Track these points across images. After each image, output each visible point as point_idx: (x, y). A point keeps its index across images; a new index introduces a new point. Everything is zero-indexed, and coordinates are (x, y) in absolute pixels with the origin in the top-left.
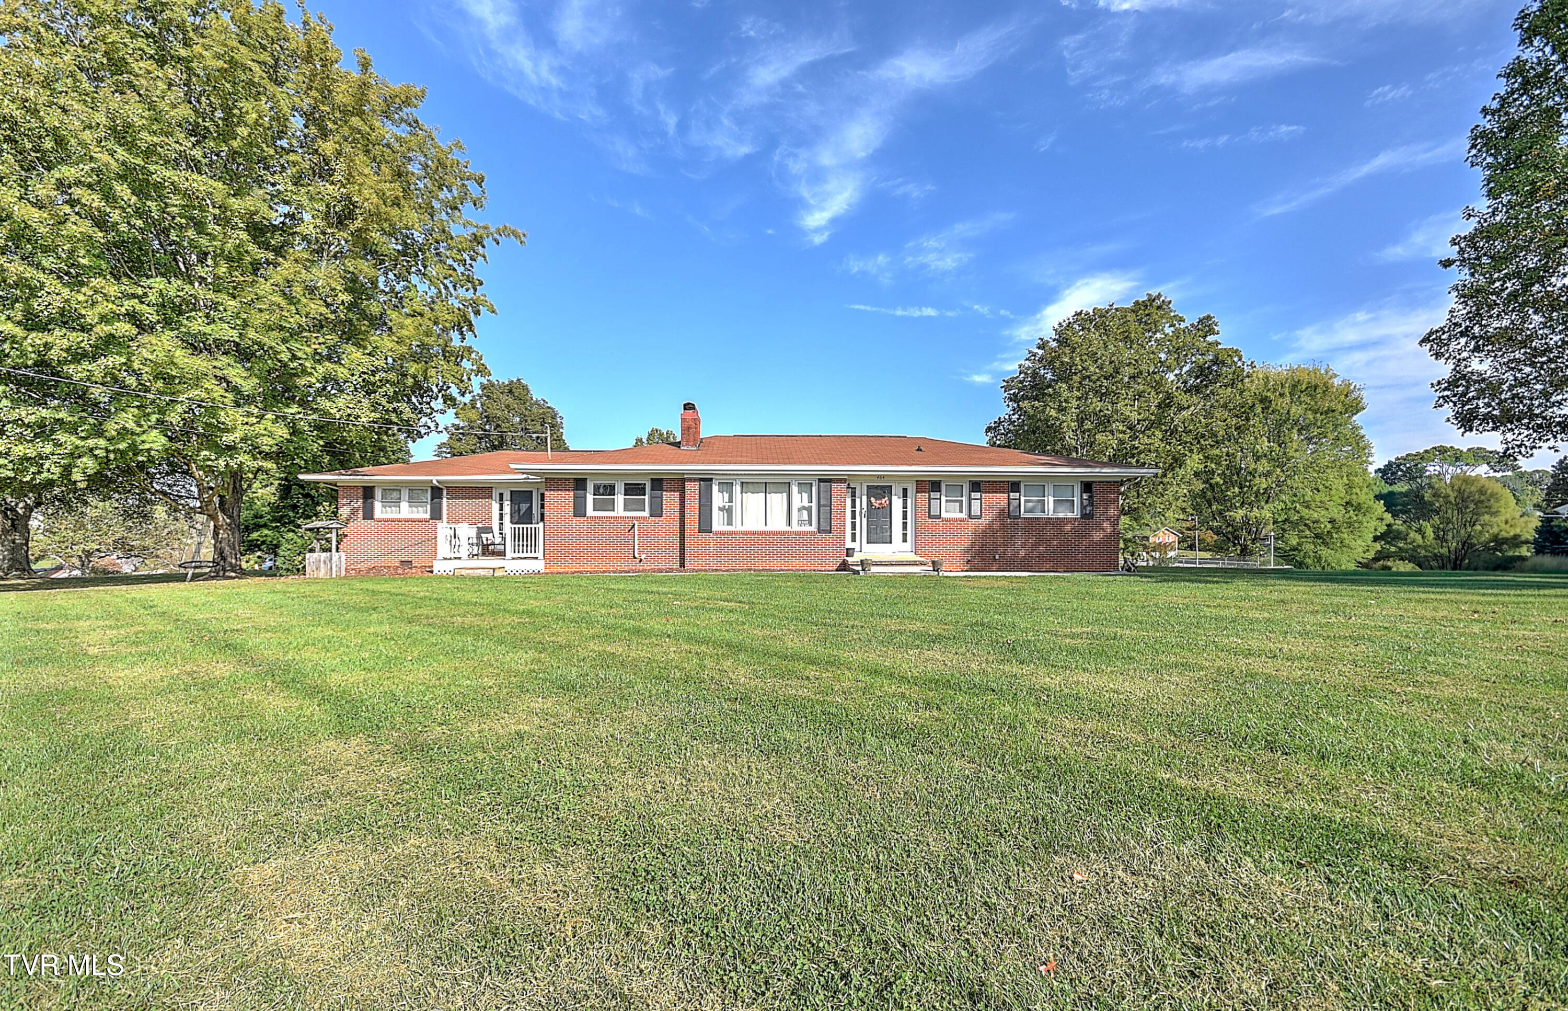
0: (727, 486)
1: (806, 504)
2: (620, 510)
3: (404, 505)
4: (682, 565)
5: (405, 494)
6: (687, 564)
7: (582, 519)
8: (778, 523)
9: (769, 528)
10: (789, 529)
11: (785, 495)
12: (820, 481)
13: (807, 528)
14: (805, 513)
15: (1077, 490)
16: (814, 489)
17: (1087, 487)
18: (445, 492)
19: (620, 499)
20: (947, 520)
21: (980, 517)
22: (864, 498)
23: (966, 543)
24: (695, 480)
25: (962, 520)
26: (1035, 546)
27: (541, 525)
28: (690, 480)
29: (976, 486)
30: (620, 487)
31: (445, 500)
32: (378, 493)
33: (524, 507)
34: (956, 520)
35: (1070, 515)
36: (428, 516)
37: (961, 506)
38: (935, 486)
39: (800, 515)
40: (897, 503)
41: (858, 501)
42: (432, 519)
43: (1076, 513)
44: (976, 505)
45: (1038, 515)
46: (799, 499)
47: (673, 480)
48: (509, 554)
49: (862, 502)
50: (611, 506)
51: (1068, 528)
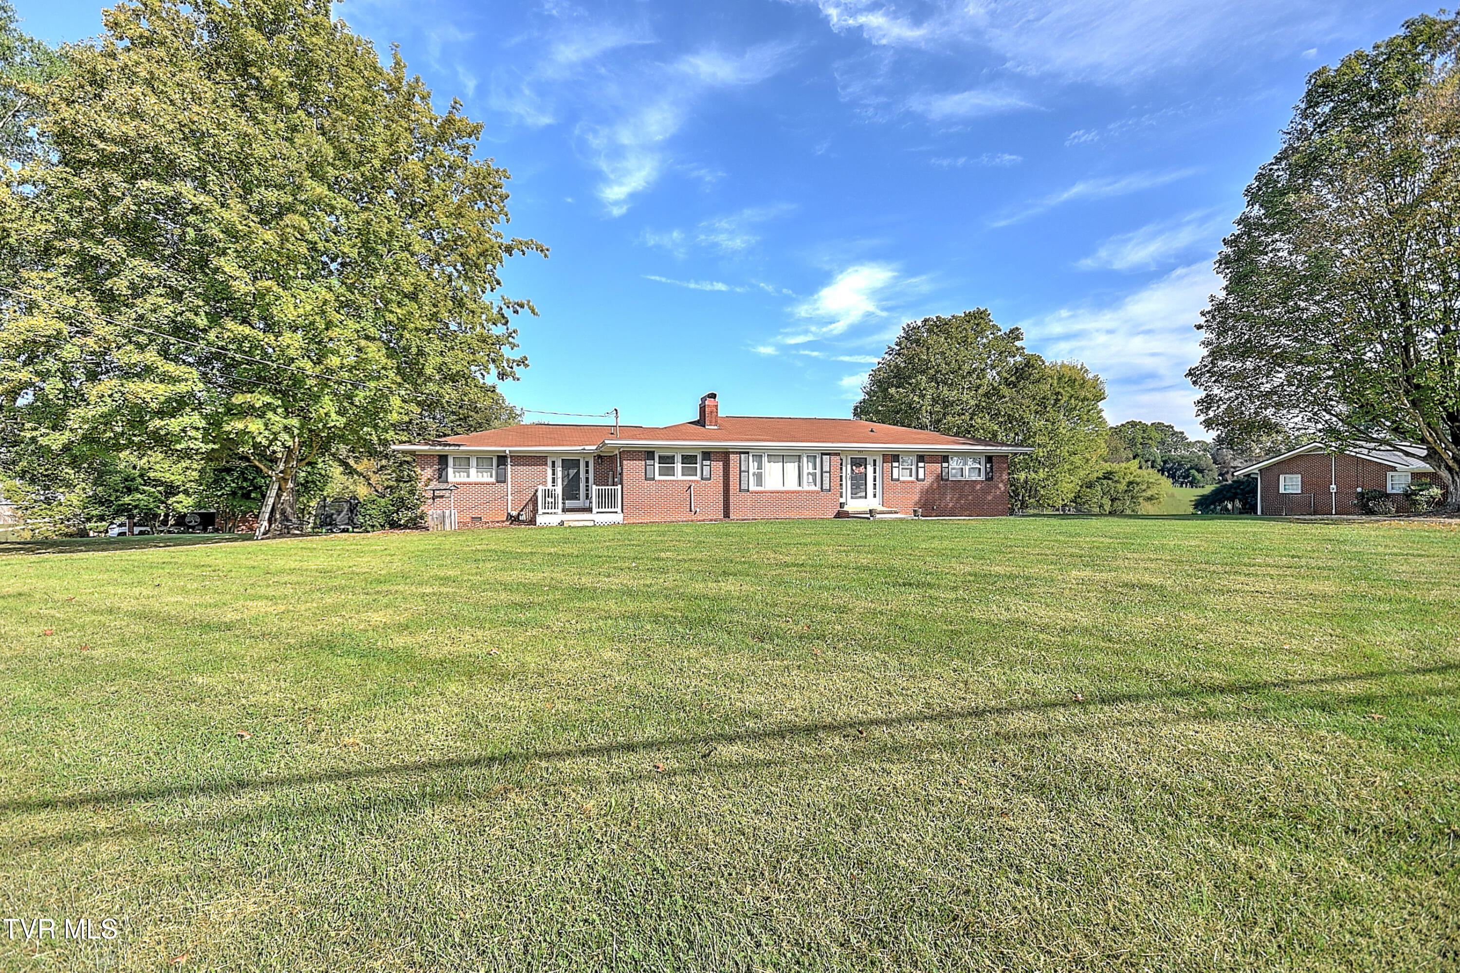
0: (758, 458)
1: (811, 471)
2: (679, 475)
3: (473, 471)
4: (727, 515)
5: (473, 462)
6: (732, 516)
7: (652, 482)
8: (792, 484)
9: (786, 488)
10: (800, 489)
11: (796, 464)
12: (823, 454)
13: (813, 488)
14: (810, 477)
15: (983, 461)
16: (818, 460)
17: (989, 459)
18: (509, 460)
19: (678, 466)
20: (904, 482)
21: (923, 480)
22: (849, 467)
23: (916, 497)
24: (737, 453)
25: (912, 482)
26: (959, 499)
27: (619, 487)
28: (733, 453)
29: (921, 458)
30: (678, 458)
31: (509, 466)
32: (451, 461)
33: (572, 472)
34: (908, 482)
35: (979, 479)
36: (493, 480)
37: (911, 472)
38: (895, 458)
39: (808, 479)
40: (870, 469)
41: (844, 468)
42: (498, 482)
43: (982, 477)
44: (921, 471)
45: (960, 478)
46: (808, 467)
47: (718, 452)
48: (595, 510)
49: (847, 469)
50: (671, 472)
51: (978, 487)
